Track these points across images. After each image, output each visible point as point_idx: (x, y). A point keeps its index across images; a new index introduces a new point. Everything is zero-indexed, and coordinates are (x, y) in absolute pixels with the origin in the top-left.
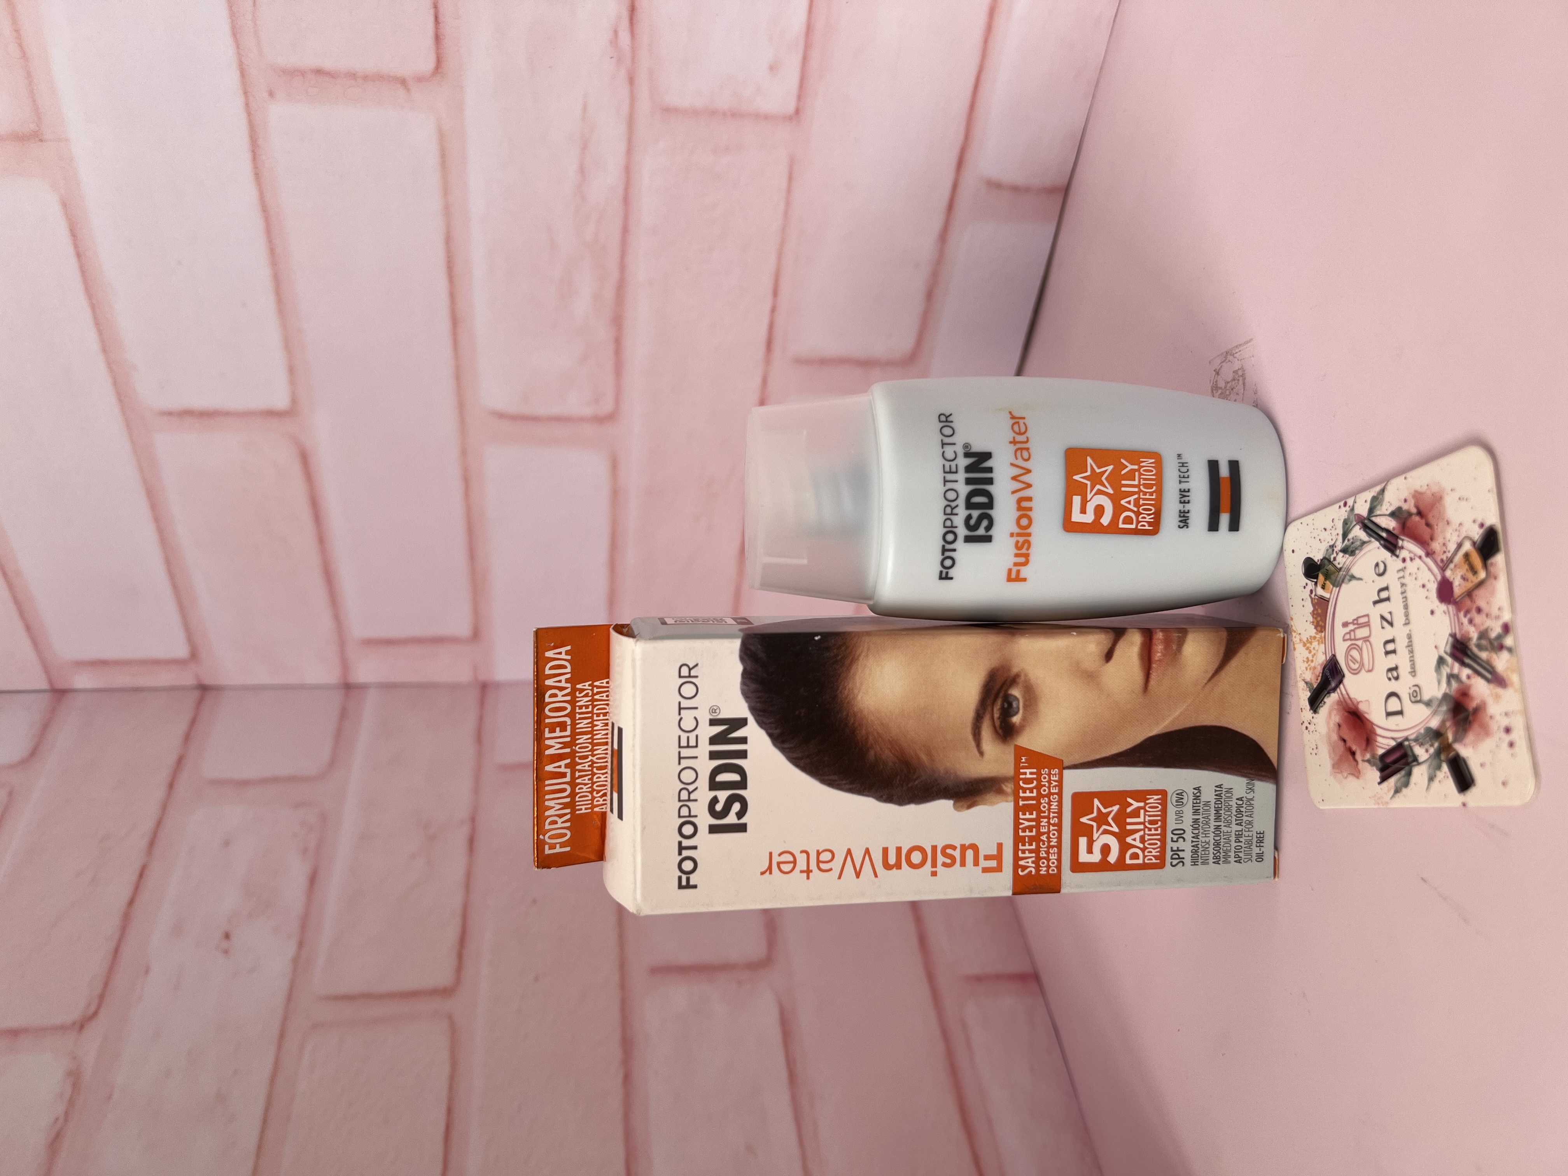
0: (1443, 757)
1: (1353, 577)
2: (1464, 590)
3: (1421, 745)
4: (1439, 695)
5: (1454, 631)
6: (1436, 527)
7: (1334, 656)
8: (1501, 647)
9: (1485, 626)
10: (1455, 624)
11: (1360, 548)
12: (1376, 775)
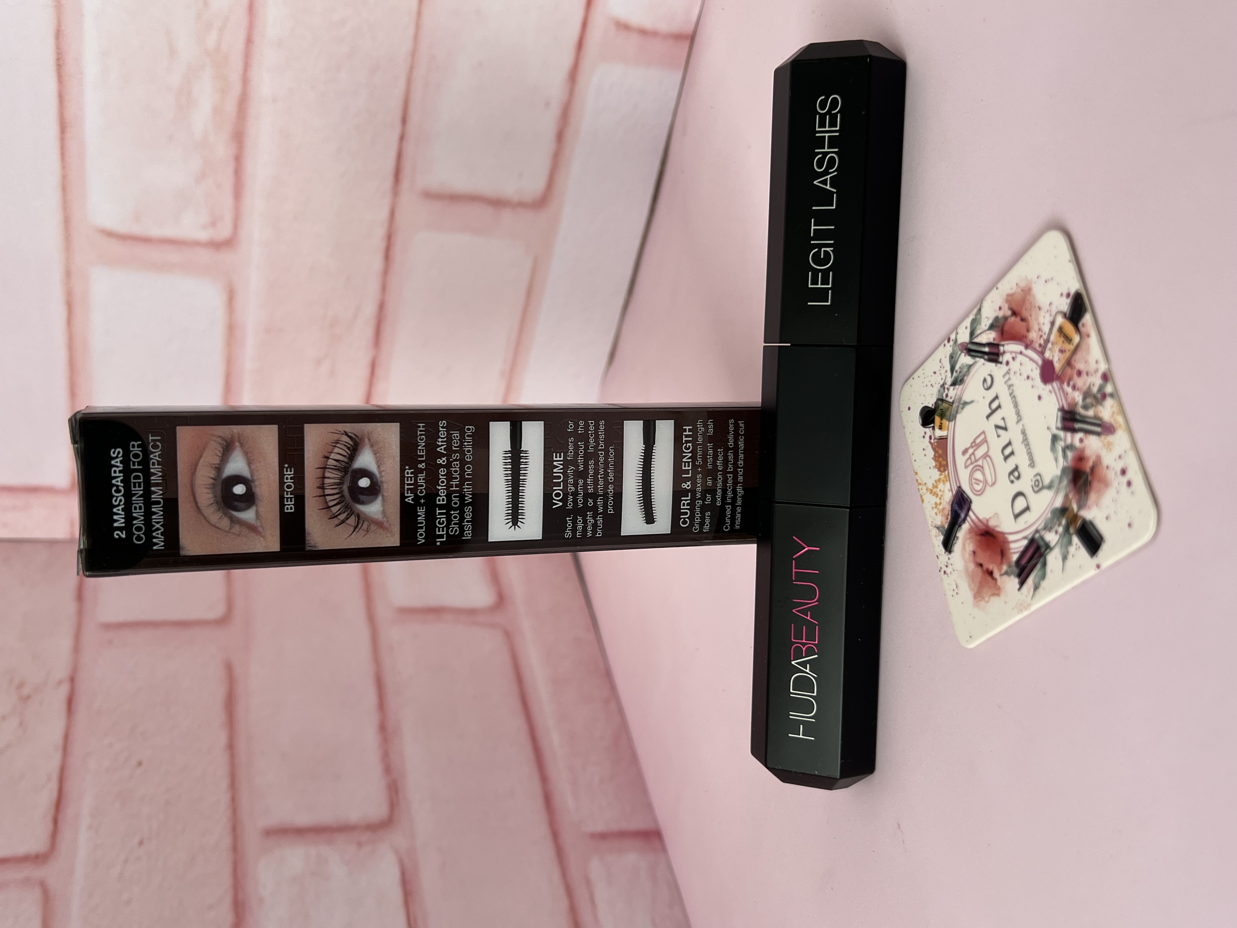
0: (1072, 530)
1: (966, 403)
2: (1063, 361)
3: (1050, 530)
4: (1058, 472)
5: (1061, 405)
6: (1029, 318)
7: (960, 487)
8: (1104, 396)
9: (1087, 385)
10: (1061, 397)
11: (967, 373)
12: (1014, 581)
